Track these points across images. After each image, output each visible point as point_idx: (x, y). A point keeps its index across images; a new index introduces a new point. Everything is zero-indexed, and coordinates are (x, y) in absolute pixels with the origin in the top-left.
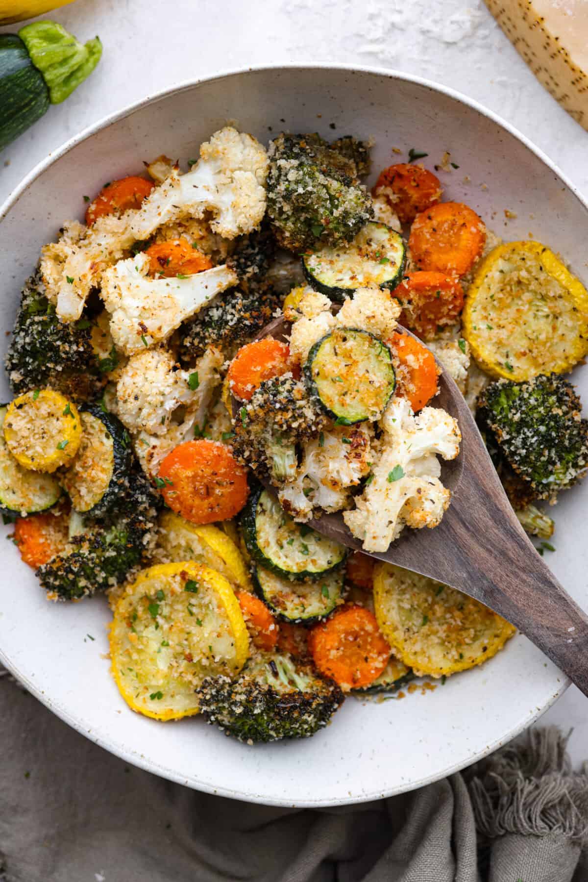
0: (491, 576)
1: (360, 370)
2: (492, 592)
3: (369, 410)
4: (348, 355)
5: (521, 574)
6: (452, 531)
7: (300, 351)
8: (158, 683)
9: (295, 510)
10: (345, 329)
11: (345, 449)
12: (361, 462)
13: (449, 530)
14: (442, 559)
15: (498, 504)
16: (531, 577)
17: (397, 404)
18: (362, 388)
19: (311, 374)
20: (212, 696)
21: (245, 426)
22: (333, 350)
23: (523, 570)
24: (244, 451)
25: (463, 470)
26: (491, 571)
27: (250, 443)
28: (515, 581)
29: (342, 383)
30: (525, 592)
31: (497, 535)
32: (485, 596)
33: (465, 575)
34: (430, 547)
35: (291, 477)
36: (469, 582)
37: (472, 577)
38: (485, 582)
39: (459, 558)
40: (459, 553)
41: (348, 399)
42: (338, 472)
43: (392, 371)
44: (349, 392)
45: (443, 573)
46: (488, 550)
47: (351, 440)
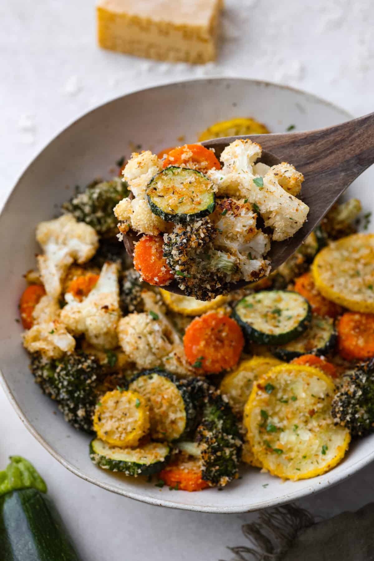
0: (348, 156)
1: (179, 187)
2: (360, 159)
3: (209, 190)
4: (167, 190)
5: (354, 136)
6: (311, 173)
7: (152, 225)
8: (316, 445)
9: (260, 270)
10: (148, 186)
11: (229, 216)
12: (243, 207)
13: (309, 175)
14: (327, 186)
15: (302, 138)
16: (357, 131)
17: (211, 175)
18: (192, 189)
19: (171, 215)
20: (342, 406)
21: (189, 276)
22: (160, 198)
23: (352, 134)
24: (206, 288)
25: (271, 153)
26: (345, 156)
27: (202, 281)
28: (358, 141)
29: (185, 198)
30: (367, 137)
31: (322, 144)
32: (361, 165)
33: (343, 174)
34: (316, 191)
35: (236, 260)
36: (348, 172)
37: (346, 170)
38: (351, 162)
39: (329, 174)
40: (327, 173)
41: (197, 199)
42: (244, 226)
43: (188, 170)
44: (192, 197)
45: (337, 188)
46: (331, 153)
47: (225, 209)
